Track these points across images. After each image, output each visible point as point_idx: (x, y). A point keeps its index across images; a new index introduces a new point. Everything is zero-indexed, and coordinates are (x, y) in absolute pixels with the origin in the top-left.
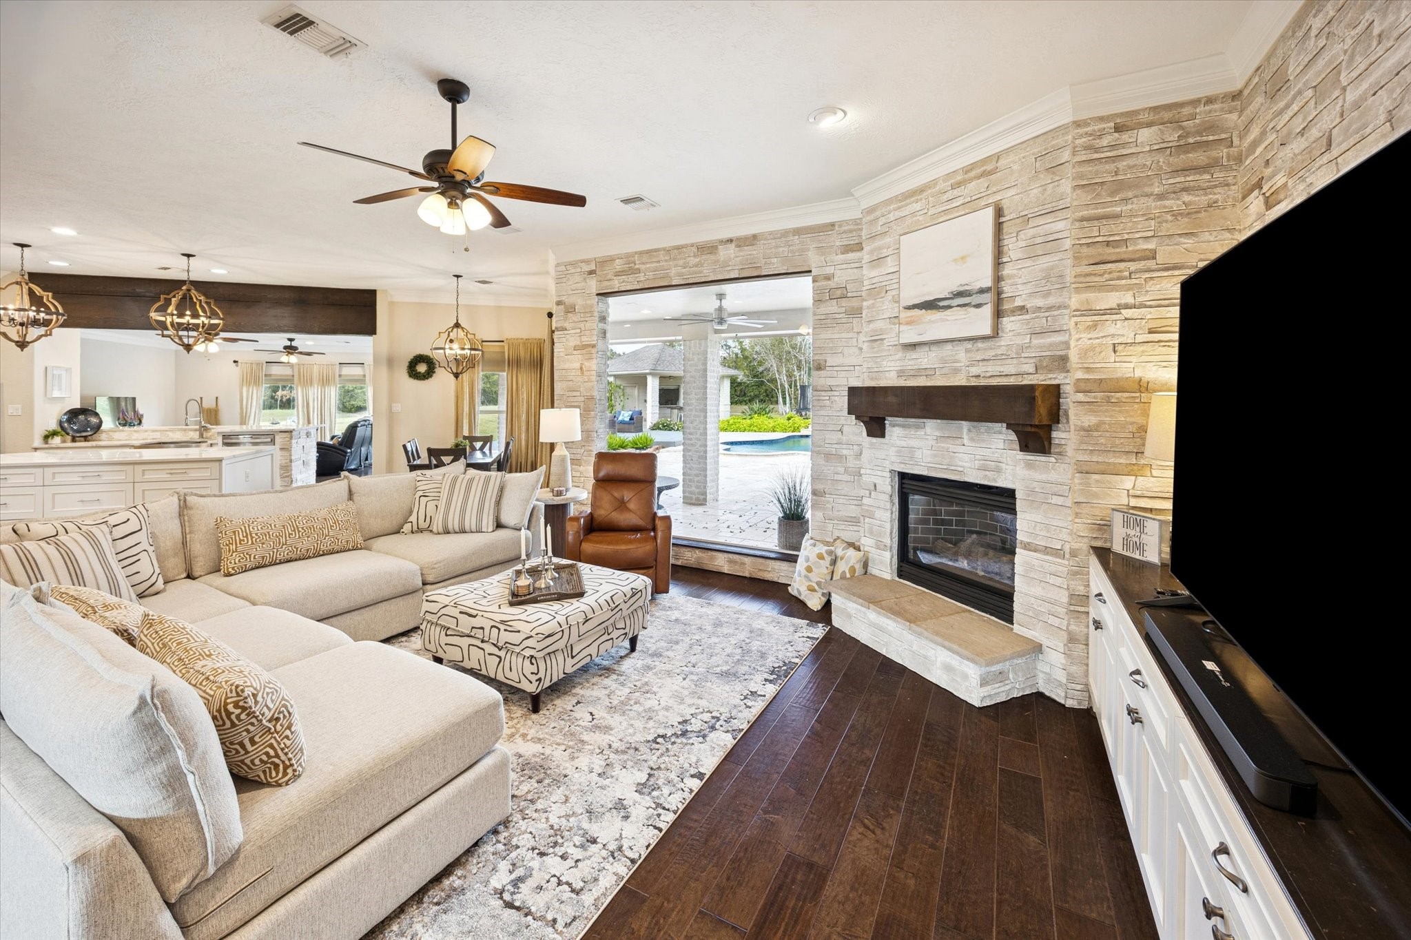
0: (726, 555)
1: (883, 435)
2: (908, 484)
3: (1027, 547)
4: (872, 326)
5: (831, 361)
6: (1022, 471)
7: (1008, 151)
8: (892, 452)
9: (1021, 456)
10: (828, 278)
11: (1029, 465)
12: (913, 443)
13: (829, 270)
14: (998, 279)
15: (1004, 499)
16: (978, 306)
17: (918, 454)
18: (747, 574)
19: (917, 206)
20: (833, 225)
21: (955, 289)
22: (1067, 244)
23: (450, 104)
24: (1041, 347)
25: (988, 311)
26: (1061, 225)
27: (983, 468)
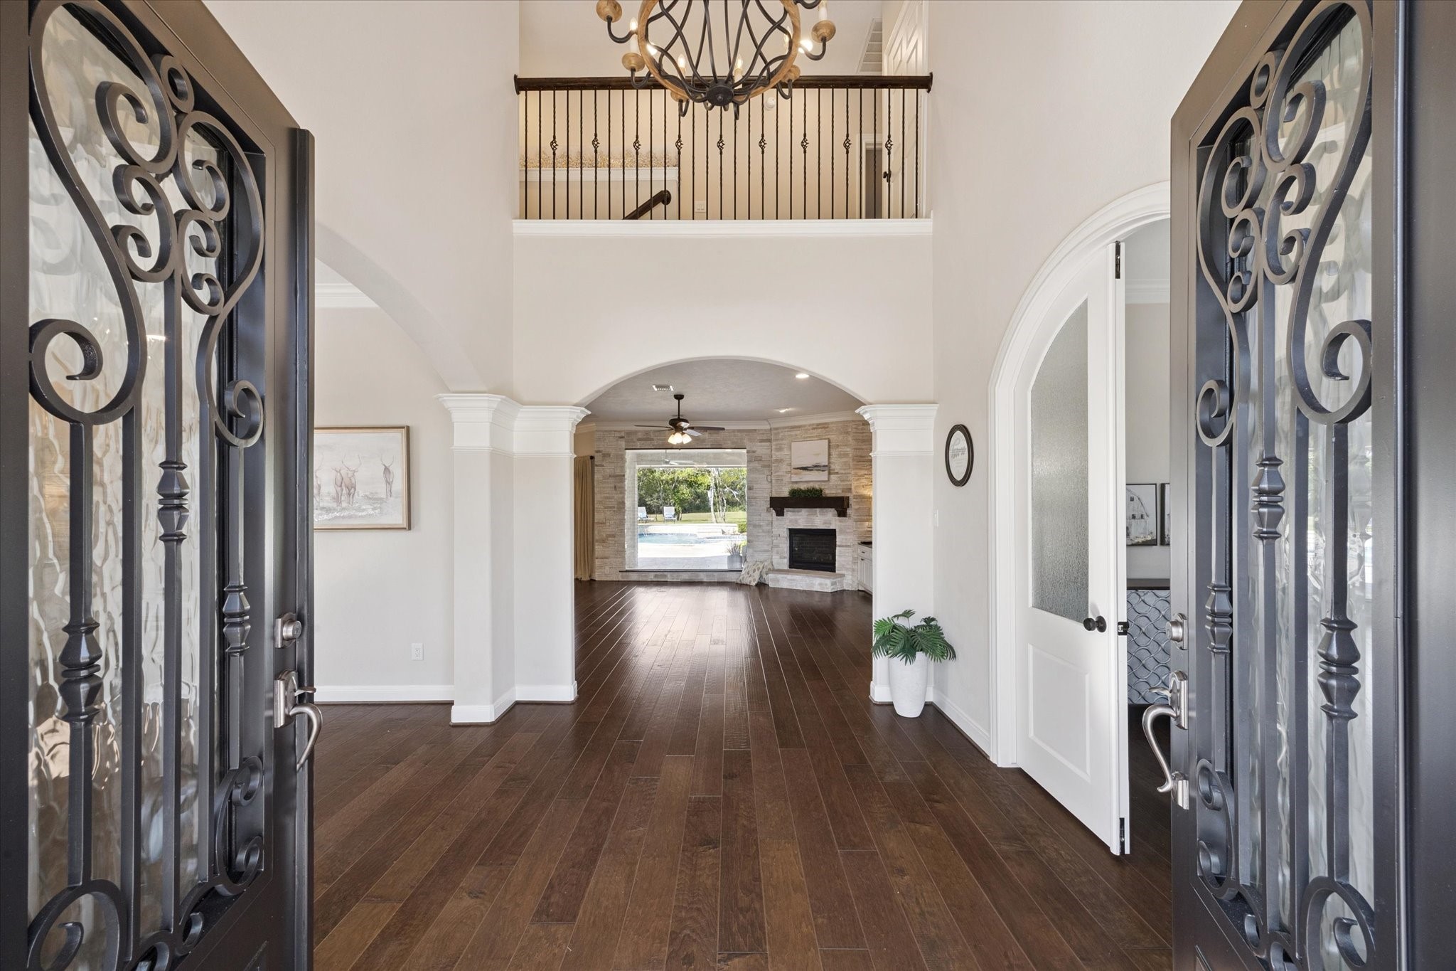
0: (705, 573)
1: (783, 515)
2: (793, 533)
3: (840, 546)
4: (777, 474)
5: (755, 486)
6: (838, 523)
7: (832, 423)
8: (787, 521)
9: (837, 518)
10: (754, 452)
11: (840, 521)
12: (798, 517)
13: (754, 449)
14: (829, 463)
15: (832, 533)
16: (823, 471)
17: (800, 521)
18: (716, 581)
19: (798, 432)
20: (756, 430)
21: (814, 464)
22: (851, 455)
23: (677, 401)
24: (844, 485)
25: (826, 472)
26: (848, 449)
27: (825, 523)
